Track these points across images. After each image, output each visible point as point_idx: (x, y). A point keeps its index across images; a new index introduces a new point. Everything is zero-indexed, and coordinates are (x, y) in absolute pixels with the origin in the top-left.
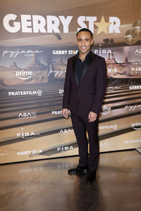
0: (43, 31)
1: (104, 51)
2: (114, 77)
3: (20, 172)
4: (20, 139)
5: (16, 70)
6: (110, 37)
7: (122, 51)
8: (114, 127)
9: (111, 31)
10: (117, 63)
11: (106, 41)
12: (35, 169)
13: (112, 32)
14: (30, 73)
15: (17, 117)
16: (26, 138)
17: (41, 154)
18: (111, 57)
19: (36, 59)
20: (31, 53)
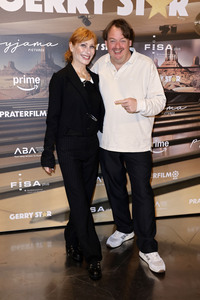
0: (61, 10)
1: (160, 46)
2: (175, 90)
3: (13, 248)
4: (15, 193)
5: (13, 74)
6: (170, 23)
7: (189, 47)
8: (173, 174)
9: (172, 13)
10: (181, 67)
11: (164, 28)
12: (39, 245)
13: (175, 15)
14: (37, 80)
15: (12, 155)
16: (25, 191)
17: (49, 218)
18: (171, 56)
19: (46, 57)
20: (40, 47)
